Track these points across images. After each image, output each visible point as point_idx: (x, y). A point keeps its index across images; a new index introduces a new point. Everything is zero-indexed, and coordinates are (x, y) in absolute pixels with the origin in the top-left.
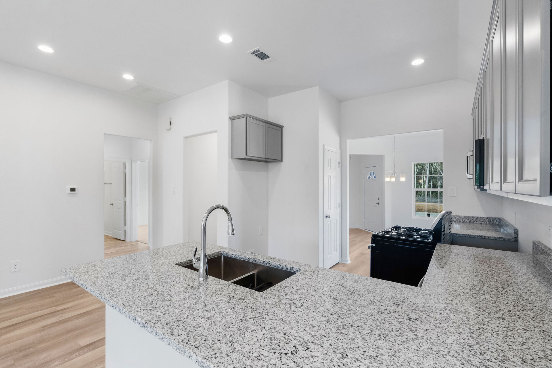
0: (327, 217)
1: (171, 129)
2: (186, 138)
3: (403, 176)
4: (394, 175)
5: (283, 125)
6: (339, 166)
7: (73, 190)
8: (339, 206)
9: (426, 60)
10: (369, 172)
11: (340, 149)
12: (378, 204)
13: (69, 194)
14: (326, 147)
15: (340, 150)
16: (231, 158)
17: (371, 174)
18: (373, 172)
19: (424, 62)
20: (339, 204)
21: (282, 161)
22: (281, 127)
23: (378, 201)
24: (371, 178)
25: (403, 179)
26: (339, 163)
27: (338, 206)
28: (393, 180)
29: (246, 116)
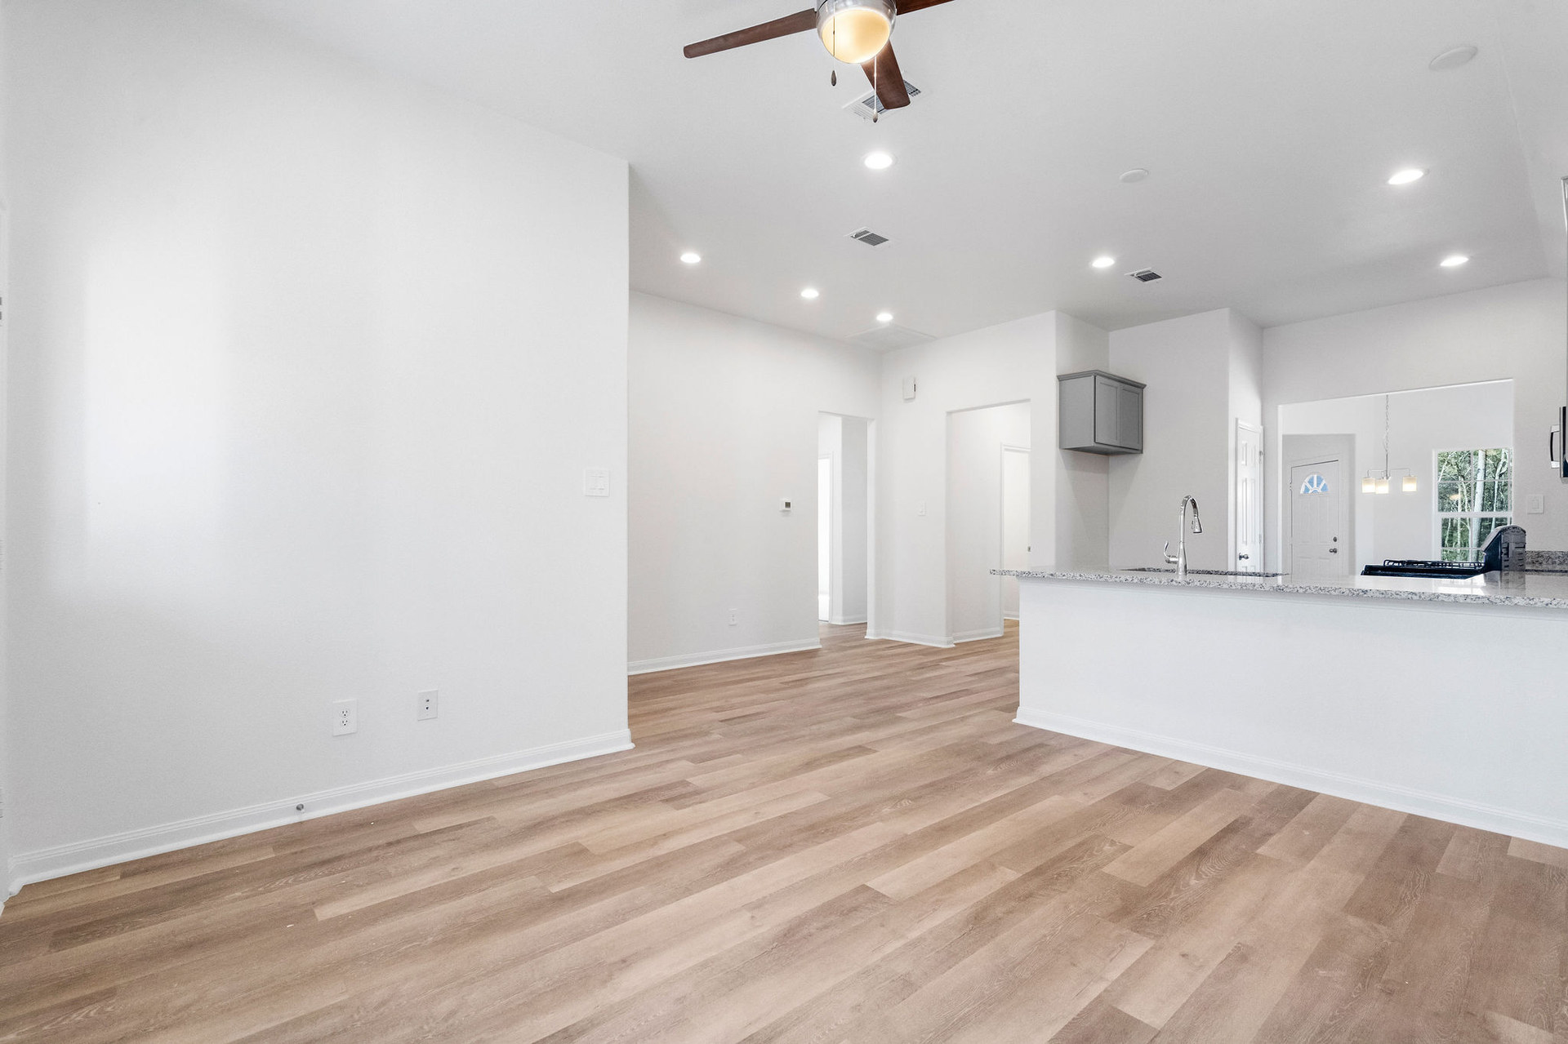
0: (1241, 557)
1: (915, 398)
2: (949, 413)
3: (1410, 479)
4: (1387, 478)
5: (1145, 383)
6: (1260, 460)
7: (788, 505)
8: (1260, 541)
9: (1472, 258)
10: (1308, 476)
11: (1263, 423)
12: (1335, 551)
13: (784, 511)
14: (1239, 422)
15: (1261, 427)
16: (1060, 448)
17: (1311, 482)
18: (1317, 477)
19: (1468, 261)
20: (1260, 536)
21: (1142, 452)
22: (1141, 387)
23: (1334, 545)
24: (1310, 492)
25: (1410, 487)
26: (1260, 452)
27: (1257, 540)
28: (1384, 489)
29: (1096, 374)
